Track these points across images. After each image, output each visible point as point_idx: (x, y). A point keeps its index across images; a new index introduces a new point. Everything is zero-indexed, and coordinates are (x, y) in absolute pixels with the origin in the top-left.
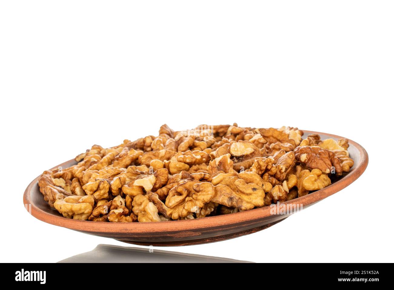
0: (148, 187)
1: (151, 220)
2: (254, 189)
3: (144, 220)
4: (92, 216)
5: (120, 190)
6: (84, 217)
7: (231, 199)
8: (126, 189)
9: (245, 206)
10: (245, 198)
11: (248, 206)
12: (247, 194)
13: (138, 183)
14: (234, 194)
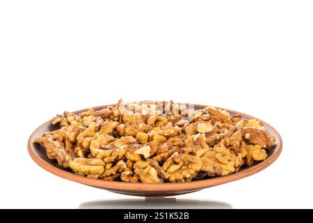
0: (147, 155)
1: (153, 181)
2: (229, 160)
3: (147, 180)
4: (104, 175)
5: (124, 156)
6: (97, 176)
7: (214, 168)
8: (129, 156)
9: (224, 173)
10: (223, 167)
11: (227, 173)
12: (224, 164)
13: (139, 151)
14: (216, 165)
